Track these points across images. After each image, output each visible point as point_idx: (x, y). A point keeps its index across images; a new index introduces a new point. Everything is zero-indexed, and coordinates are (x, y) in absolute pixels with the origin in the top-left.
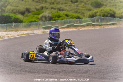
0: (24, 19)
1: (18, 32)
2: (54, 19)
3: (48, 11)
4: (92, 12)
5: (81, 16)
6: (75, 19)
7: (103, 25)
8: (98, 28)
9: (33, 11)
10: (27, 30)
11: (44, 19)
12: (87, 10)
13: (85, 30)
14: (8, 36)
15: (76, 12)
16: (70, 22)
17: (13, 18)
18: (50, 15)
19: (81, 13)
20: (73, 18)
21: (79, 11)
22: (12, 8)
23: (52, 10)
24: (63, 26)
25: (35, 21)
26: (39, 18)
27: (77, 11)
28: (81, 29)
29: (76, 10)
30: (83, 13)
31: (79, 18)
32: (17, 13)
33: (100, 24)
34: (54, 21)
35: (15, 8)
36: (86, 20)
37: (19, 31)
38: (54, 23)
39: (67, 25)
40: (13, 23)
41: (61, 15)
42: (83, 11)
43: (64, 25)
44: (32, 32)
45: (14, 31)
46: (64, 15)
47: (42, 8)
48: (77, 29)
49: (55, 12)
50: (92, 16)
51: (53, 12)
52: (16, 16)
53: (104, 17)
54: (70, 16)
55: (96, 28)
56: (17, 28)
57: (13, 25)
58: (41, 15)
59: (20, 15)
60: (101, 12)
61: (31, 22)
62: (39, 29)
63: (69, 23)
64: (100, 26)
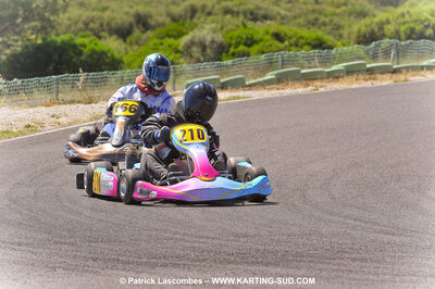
0: (127, 53)
1: (93, 105)
2: (232, 50)
3: (212, 22)
4: (368, 20)
5: (329, 39)
7: (404, 71)
8: (384, 83)
11: (196, 51)
12: (351, 13)
13: (336, 91)
14: (59, 123)
15: (313, 23)
16: (284, 64)
17: (86, 51)
18: (219, 38)
19: (328, 28)
20: (302, 47)
21: (322, 19)
22: (86, 14)
23: (228, 17)
24: (260, 76)
26: (180, 48)
27: (316, 20)
28: (322, 90)
29: (312, 17)
30: (339, 27)
31: (320, 45)
32: (105, 34)
33: (395, 67)
34: (229, 62)
35: (96, 13)
36: (348, 52)
37: (97, 103)
39: (277, 75)
40: (81, 70)
41: (256, 37)
42: (336, 20)
43: (264, 75)
45: (79, 102)
46: (268, 37)
47: (194, 11)
48: (309, 88)
49: (238, 26)
50: (367, 38)
51: (229, 27)
52: (96, 44)
53: (408, 42)
54: (291, 38)
55: (378, 83)
57: (82, 79)
59: (114, 37)
60: (401, 20)
62: (174, 90)
63: (282, 68)
64: (395, 76)
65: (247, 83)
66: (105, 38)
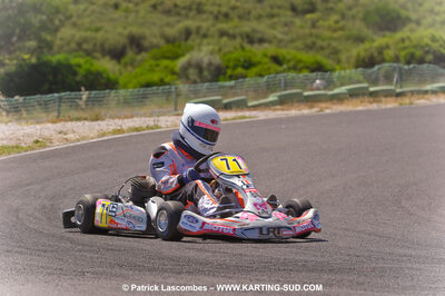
0: (121, 74)
1: (100, 122)
2: (229, 72)
3: (209, 44)
4: (367, 45)
5: (327, 62)
6: (305, 73)
7: (409, 94)
8: (389, 106)
9: (153, 47)
10: (132, 117)
11: (192, 73)
12: (348, 38)
13: (341, 113)
14: (67, 139)
15: (310, 47)
16: (287, 86)
17: (81, 72)
18: (217, 60)
19: (327, 52)
20: (300, 70)
21: (320, 43)
22: (79, 35)
23: (225, 39)
25: (162, 83)
26: (177, 69)
27: (314, 43)
28: (328, 111)
29: (309, 41)
30: (336, 52)
31: (318, 68)
32: (98, 55)
33: (398, 90)
34: (232, 83)
35: (89, 34)
36: (348, 77)
37: (103, 120)
38: (231, 87)
39: (280, 97)
40: (83, 89)
41: (254, 60)
42: (334, 44)
43: (266, 97)
44: (152, 124)
45: (85, 119)
46: (266, 60)
47: (188, 33)
48: (314, 110)
49: (235, 48)
50: (368, 63)
51: (226, 49)
52: (92, 65)
53: (411, 66)
54: (289, 61)
55: (383, 106)
56: (97, 110)
57: (84, 97)
58: (182, 61)
59: (107, 58)
60: (401, 45)
61: (148, 85)
62: (176, 110)
63: (285, 90)
64: (399, 99)
65: (250, 104)
66: (98, 59)
